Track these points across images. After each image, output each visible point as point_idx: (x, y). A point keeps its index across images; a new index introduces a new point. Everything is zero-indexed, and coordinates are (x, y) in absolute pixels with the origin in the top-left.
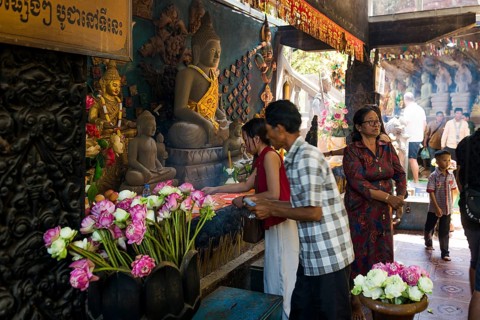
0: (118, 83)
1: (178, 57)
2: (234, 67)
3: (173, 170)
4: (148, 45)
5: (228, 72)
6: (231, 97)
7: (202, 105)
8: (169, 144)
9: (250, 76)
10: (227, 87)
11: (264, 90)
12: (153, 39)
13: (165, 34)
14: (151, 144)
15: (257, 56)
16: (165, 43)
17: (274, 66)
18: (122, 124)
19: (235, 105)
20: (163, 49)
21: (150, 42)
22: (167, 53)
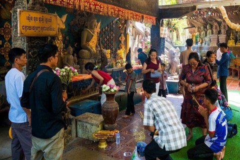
0: (61, 36)
1: (84, 25)
2: (107, 27)
3: (79, 66)
4: (72, 22)
5: (104, 29)
6: (106, 39)
7: (91, 43)
8: (78, 57)
9: (114, 30)
10: (104, 35)
11: (120, 36)
12: (74, 20)
13: (78, 17)
14: (71, 57)
15: (117, 22)
16: (78, 20)
17: (125, 26)
18: (63, 50)
19: (108, 42)
20: (78, 22)
21: (73, 20)
22: (79, 24)
